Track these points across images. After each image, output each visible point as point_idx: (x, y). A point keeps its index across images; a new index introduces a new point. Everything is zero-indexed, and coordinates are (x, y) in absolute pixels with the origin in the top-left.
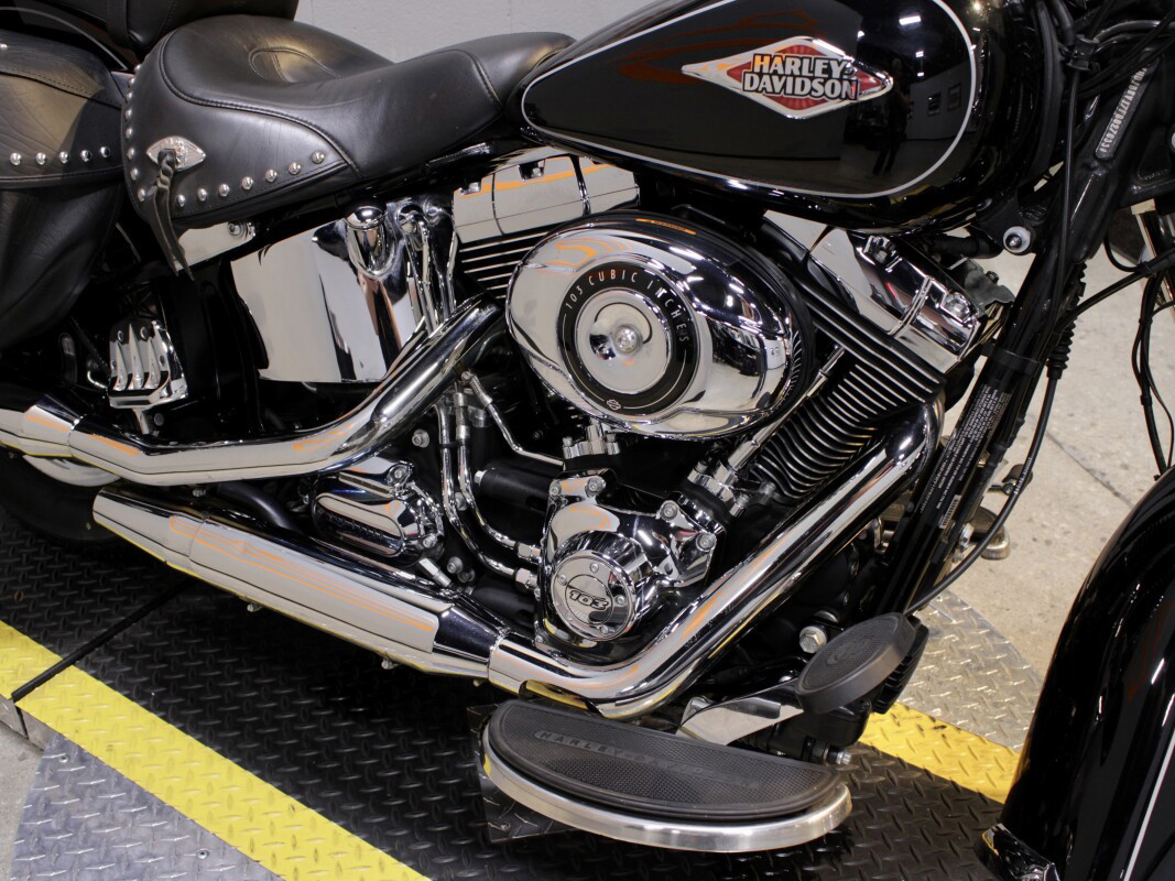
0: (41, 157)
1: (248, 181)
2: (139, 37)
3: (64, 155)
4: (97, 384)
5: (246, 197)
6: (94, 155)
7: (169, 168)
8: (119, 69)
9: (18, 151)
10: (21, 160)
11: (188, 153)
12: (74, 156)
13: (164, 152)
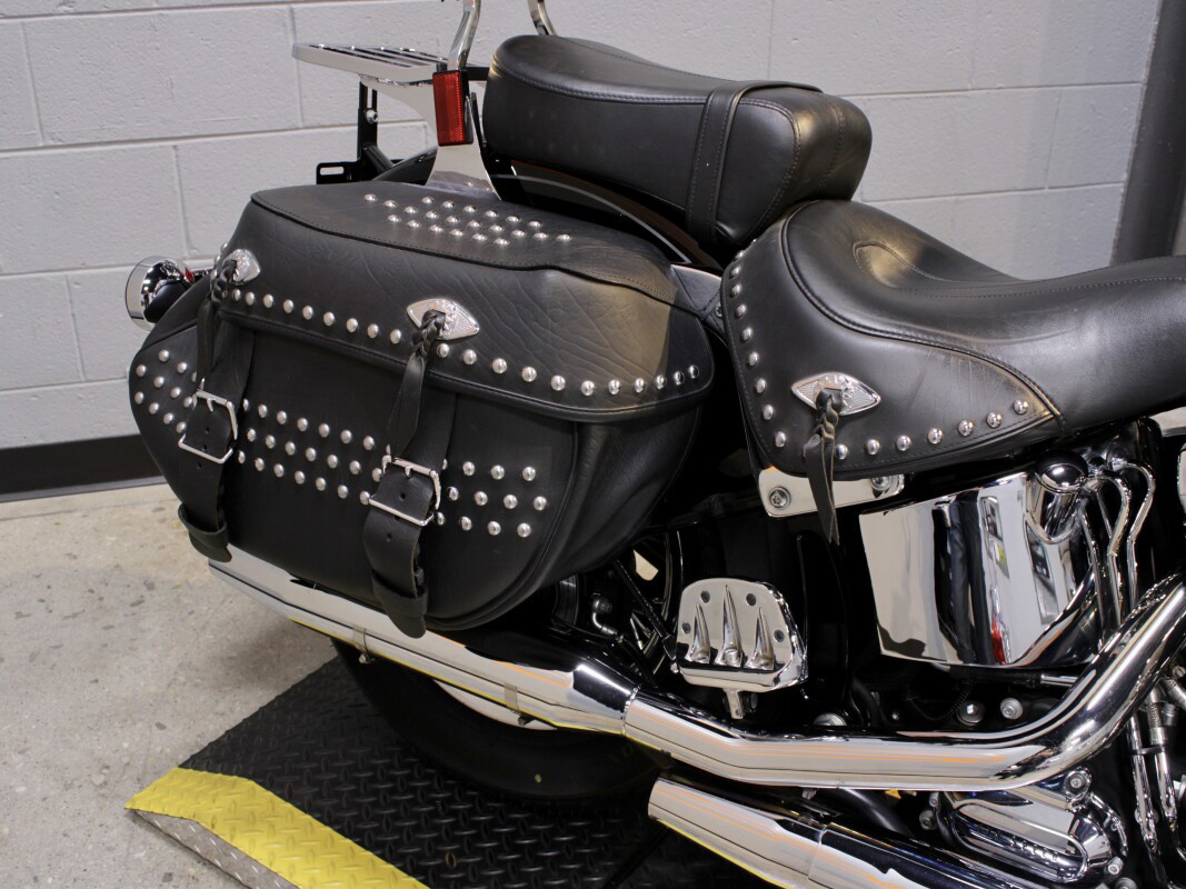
0: (640, 383)
1: (936, 434)
2: (729, 230)
3: (660, 380)
4: (605, 629)
5: (932, 453)
6: (685, 377)
7: (835, 413)
8: (679, 261)
9: (617, 376)
10: (620, 388)
11: (855, 395)
12: (669, 380)
13: (826, 392)
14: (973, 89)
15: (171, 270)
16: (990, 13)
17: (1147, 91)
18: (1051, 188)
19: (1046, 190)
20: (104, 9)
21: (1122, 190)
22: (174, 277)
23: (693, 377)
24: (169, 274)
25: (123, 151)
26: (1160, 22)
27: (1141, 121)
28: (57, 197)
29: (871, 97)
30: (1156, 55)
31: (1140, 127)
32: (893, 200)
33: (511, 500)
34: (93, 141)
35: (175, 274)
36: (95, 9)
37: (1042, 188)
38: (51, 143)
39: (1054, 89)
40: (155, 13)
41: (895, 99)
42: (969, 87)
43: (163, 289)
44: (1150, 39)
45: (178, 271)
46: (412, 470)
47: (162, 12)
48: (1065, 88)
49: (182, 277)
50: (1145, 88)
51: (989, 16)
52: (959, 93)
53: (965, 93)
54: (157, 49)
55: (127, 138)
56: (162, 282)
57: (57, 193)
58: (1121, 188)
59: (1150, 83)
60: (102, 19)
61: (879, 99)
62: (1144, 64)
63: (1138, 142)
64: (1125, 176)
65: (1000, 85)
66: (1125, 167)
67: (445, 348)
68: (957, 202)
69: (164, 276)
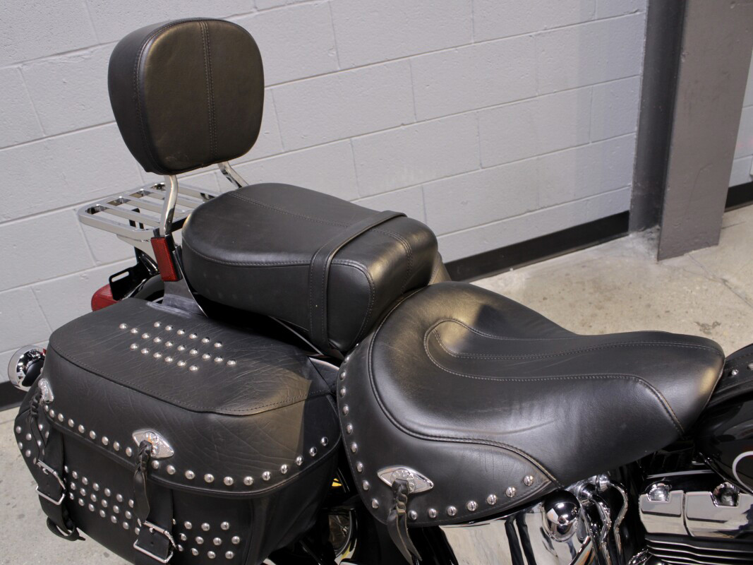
0: (284, 468)
1: (473, 504)
2: (337, 345)
3: (299, 459)
5: (471, 515)
6: (318, 449)
8: (314, 353)
9: (268, 468)
10: (270, 475)
11: (416, 483)
12: (306, 456)
13: (397, 481)
14: (539, 96)
15: (34, 353)
16: (543, 51)
17: (643, 80)
18: (593, 142)
19: (591, 144)
20: (16, 143)
21: (635, 137)
22: (37, 357)
23: (325, 445)
24: (33, 356)
25: (46, 217)
26: (647, 40)
27: (642, 97)
28: (15, 247)
29: (479, 110)
30: (646, 59)
31: (642, 101)
32: (500, 164)
33: (217, 540)
34: (28, 214)
35: (37, 355)
36: (11, 144)
37: (588, 143)
38: (5, 220)
39: (588, 87)
40: (45, 140)
41: (493, 109)
42: (537, 94)
43: (31, 367)
44: (642, 50)
45: (39, 352)
46: (154, 530)
47: (50, 138)
48: (595, 86)
49: (41, 355)
50: (642, 78)
51: (544, 53)
52: (532, 99)
53: (535, 98)
54: (52, 159)
55: (46, 210)
56: (30, 362)
57: (15, 245)
58: (635, 135)
59: (645, 75)
60: (16, 149)
61: (484, 111)
62: (640, 64)
63: (642, 109)
64: (636, 129)
65: (555, 90)
66: (636, 123)
67: (156, 463)
68: (538, 159)
69: (31, 359)
